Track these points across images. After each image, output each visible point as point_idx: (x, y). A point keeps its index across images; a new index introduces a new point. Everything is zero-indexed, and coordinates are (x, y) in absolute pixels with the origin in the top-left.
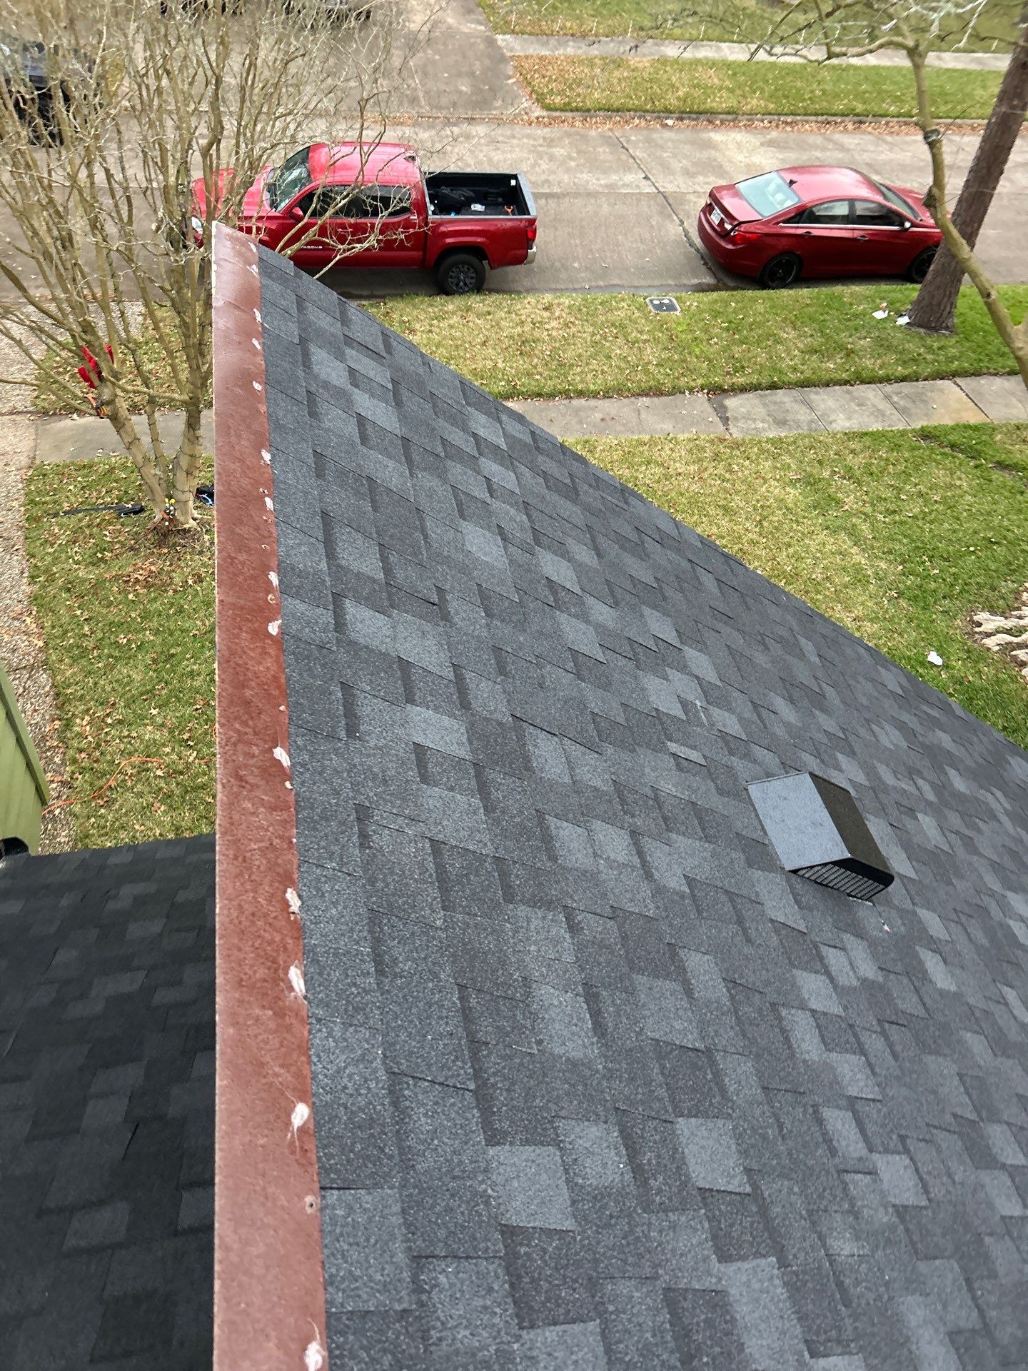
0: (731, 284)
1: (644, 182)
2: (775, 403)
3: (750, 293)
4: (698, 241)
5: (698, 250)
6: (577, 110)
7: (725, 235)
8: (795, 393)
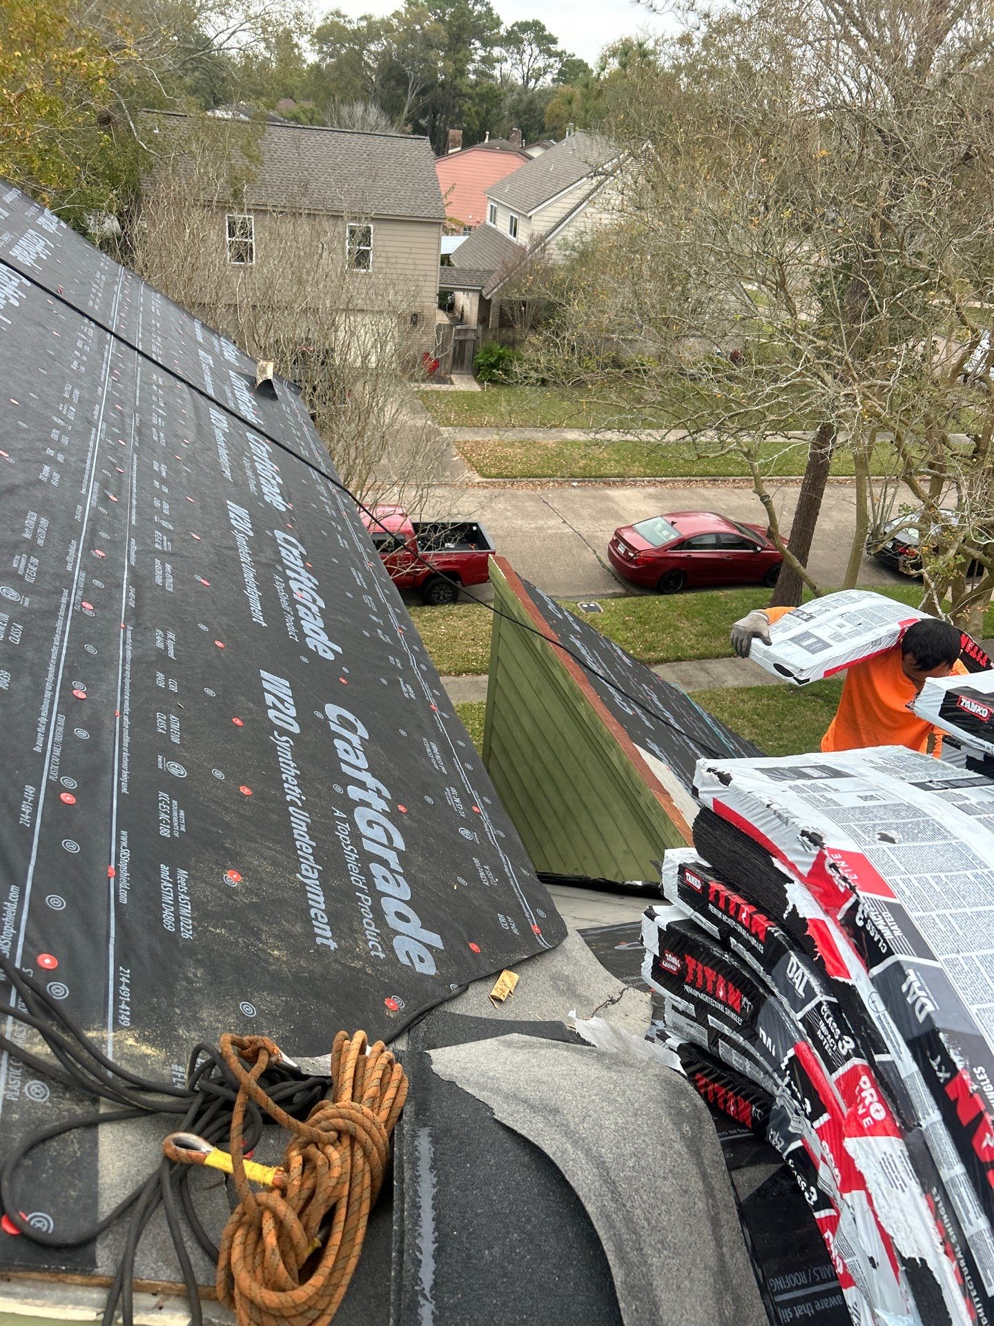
0: (638, 593)
1: (563, 525)
2: (681, 671)
3: (652, 598)
4: (609, 564)
5: (609, 570)
6: (507, 477)
7: (630, 560)
8: (695, 663)
